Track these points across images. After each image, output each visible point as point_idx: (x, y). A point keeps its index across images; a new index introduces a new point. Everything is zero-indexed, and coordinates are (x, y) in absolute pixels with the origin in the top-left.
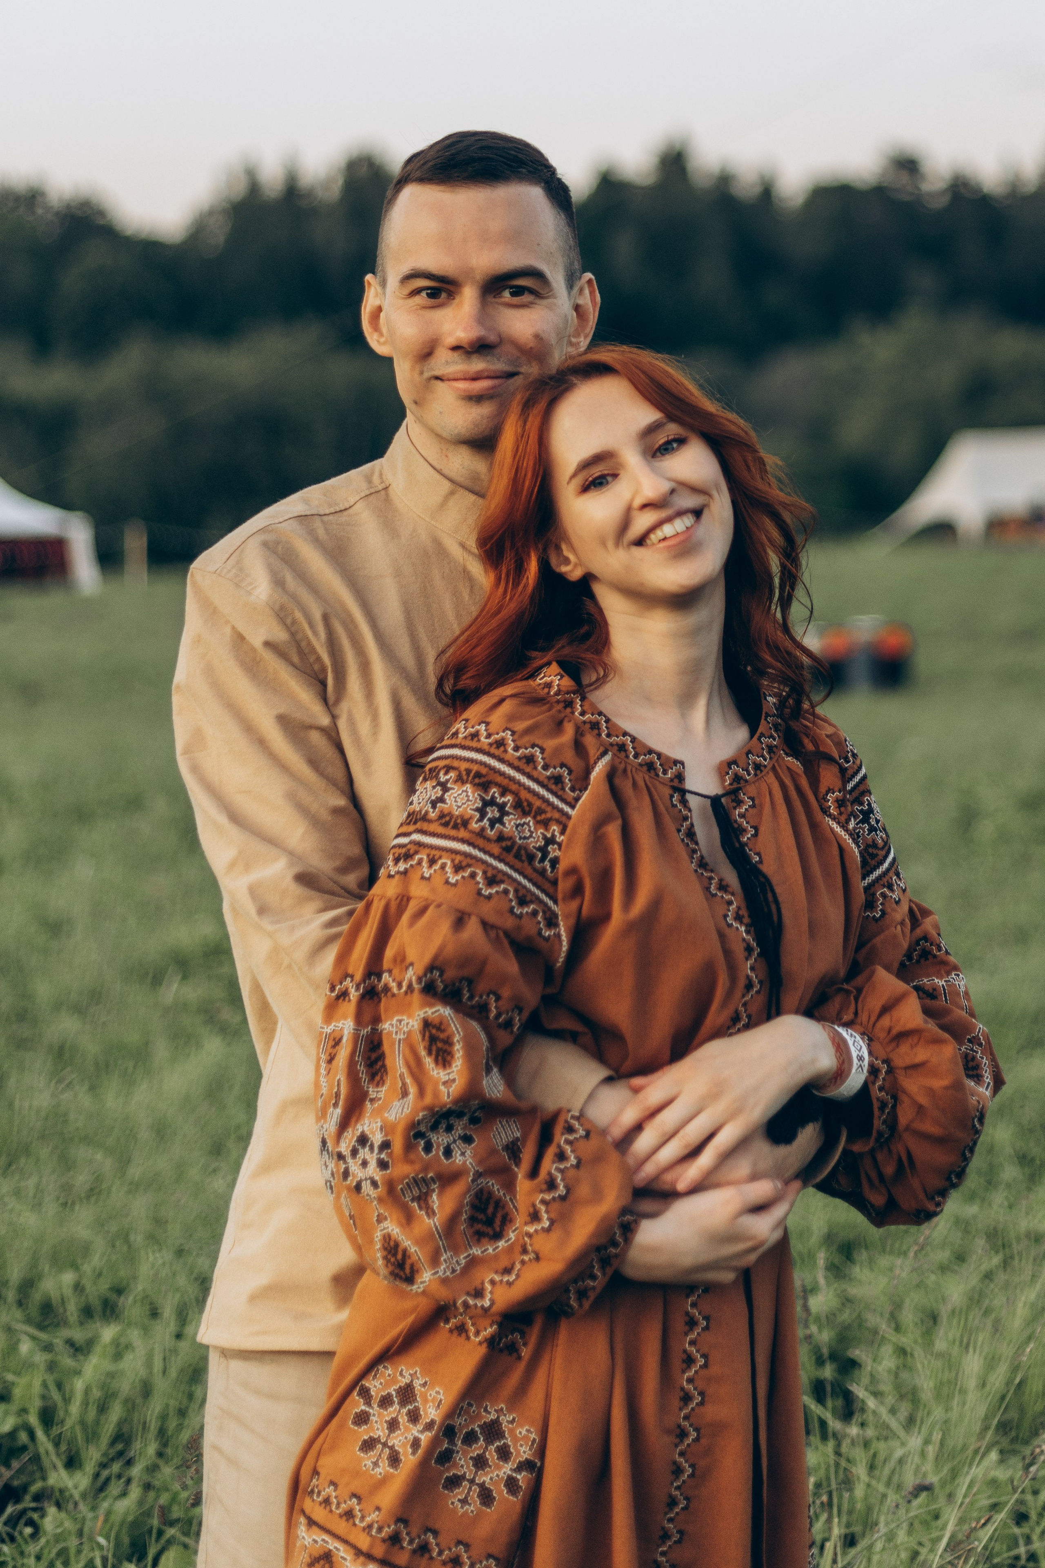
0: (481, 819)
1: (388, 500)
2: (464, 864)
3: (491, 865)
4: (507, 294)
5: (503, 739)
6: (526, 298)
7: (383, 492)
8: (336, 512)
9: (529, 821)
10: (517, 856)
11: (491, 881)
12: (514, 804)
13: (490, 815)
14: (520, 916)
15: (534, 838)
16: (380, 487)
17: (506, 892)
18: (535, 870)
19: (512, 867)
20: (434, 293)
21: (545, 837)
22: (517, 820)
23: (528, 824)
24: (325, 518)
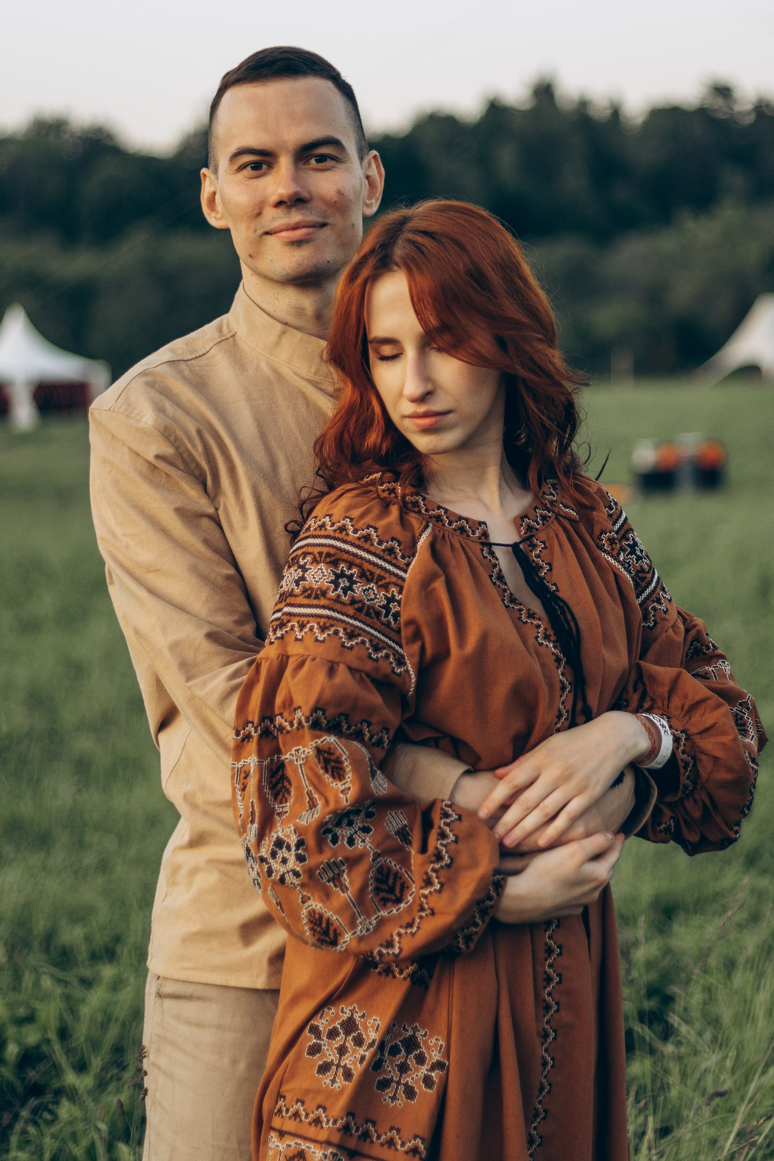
0: (336, 589)
1: (235, 344)
2: (328, 625)
3: (348, 623)
4: (313, 161)
5: (344, 525)
6: (329, 163)
7: (231, 339)
8: (196, 358)
9: (373, 586)
10: (368, 614)
11: (351, 636)
12: (359, 575)
13: (342, 585)
14: (377, 660)
15: (378, 599)
16: (229, 335)
17: (363, 642)
18: (382, 623)
19: (364, 623)
20: (256, 166)
21: (386, 598)
22: (363, 586)
23: (372, 589)
24: (189, 363)
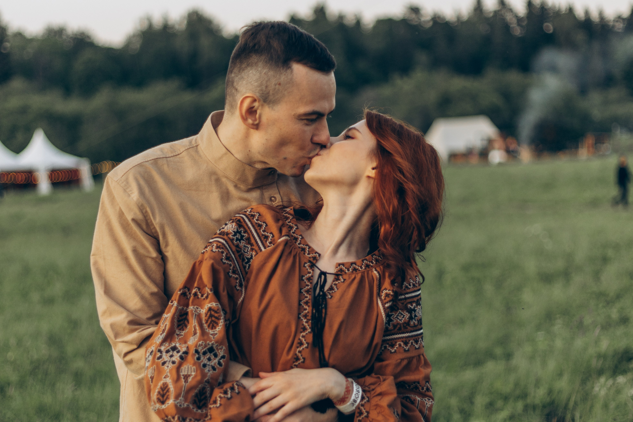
0: (234, 236)
1: (197, 151)
2: (221, 247)
3: (229, 253)
5: (255, 215)
7: (195, 147)
8: (174, 156)
9: (249, 247)
10: (240, 256)
11: (228, 258)
12: (247, 238)
13: (237, 236)
14: (231, 276)
15: (248, 254)
16: (195, 145)
17: (230, 265)
18: (243, 264)
19: (236, 258)
21: (251, 256)
22: (245, 244)
23: (248, 248)
